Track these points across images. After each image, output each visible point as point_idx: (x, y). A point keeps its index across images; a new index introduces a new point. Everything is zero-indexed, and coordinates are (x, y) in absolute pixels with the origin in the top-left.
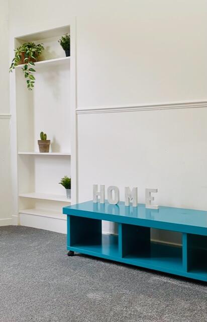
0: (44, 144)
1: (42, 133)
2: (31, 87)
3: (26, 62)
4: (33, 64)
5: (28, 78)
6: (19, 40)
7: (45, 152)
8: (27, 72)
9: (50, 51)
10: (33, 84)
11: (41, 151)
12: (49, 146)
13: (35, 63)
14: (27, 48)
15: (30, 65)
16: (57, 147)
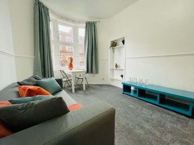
1: (116, 64)
2: (114, 53)
6: (111, 42)
8: (113, 49)
9: (119, 44)
11: (116, 68)
13: (115, 47)
14: (113, 43)
16: (119, 67)
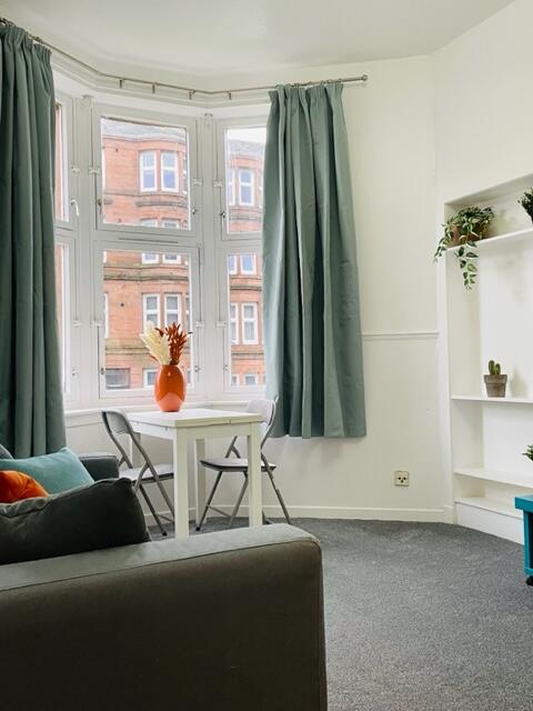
0: (496, 381)
1: (492, 362)
2: (470, 284)
3: (462, 242)
4: (474, 245)
5: (465, 270)
7: (498, 396)
8: (464, 258)
10: (474, 279)
11: (490, 395)
12: (504, 385)
13: (477, 243)
14: (465, 218)
15: (468, 248)
